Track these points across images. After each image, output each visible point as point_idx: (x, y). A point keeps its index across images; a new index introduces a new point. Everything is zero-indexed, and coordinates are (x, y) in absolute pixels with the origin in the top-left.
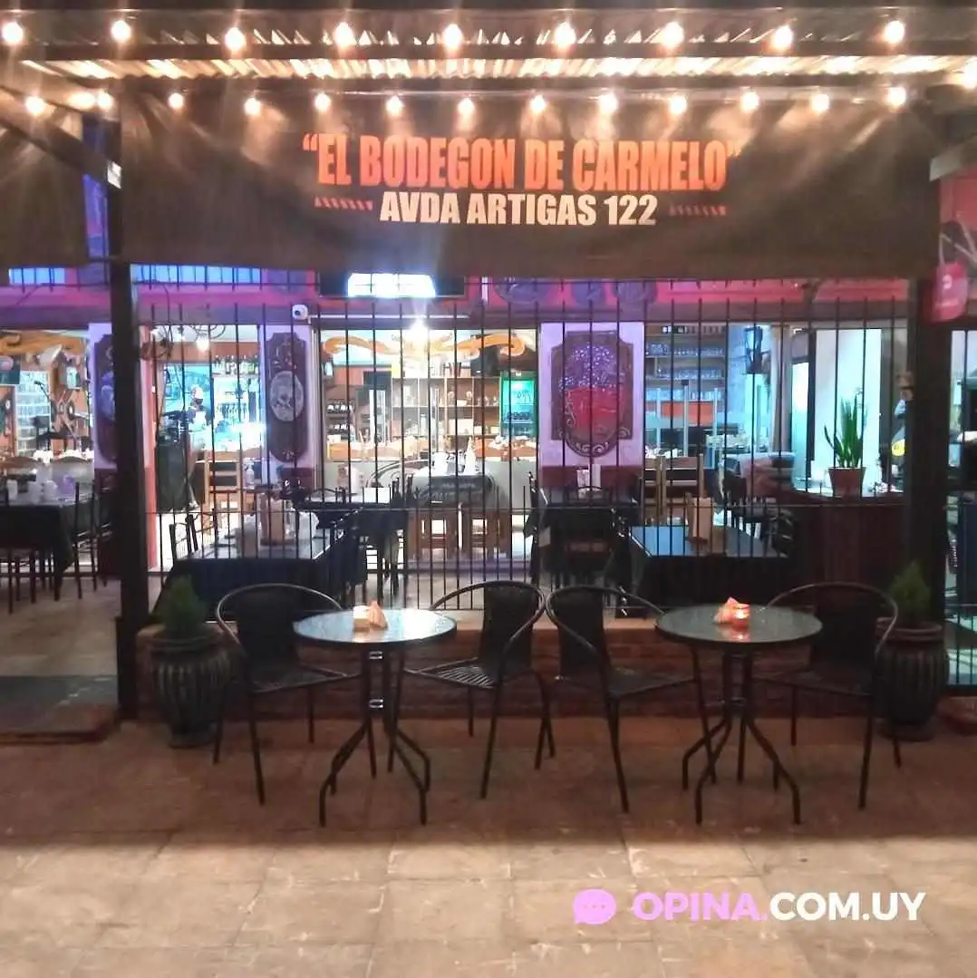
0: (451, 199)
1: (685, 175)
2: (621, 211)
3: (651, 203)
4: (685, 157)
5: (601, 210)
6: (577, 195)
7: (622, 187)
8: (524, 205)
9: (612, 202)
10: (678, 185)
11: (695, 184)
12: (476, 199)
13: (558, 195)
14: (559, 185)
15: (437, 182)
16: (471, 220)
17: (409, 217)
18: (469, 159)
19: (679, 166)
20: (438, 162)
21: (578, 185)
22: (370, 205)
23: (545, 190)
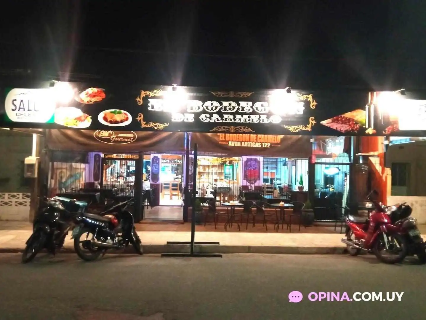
0: (239, 143)
1: (274, 140)
2: (265, 145)
3: (269, 144)
4: (274, 138)
5: (262, 145)
6: (258, 143)
7: (265, 142)
8: (250, 144)
9: (263, 144)
10: (273, 142)
11: (276, 142)
12: (243, 143)
13: (255, 142)
14: (256, 141)
15: (238, 140)
16: (242, 146)
17: (233, 145)
18: (242, 137)
19: (273, 139)
20: (238, 137)
21: (258, 141)
22: (227, 143)
23: (253, 142)
